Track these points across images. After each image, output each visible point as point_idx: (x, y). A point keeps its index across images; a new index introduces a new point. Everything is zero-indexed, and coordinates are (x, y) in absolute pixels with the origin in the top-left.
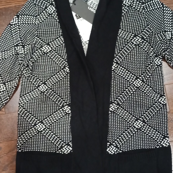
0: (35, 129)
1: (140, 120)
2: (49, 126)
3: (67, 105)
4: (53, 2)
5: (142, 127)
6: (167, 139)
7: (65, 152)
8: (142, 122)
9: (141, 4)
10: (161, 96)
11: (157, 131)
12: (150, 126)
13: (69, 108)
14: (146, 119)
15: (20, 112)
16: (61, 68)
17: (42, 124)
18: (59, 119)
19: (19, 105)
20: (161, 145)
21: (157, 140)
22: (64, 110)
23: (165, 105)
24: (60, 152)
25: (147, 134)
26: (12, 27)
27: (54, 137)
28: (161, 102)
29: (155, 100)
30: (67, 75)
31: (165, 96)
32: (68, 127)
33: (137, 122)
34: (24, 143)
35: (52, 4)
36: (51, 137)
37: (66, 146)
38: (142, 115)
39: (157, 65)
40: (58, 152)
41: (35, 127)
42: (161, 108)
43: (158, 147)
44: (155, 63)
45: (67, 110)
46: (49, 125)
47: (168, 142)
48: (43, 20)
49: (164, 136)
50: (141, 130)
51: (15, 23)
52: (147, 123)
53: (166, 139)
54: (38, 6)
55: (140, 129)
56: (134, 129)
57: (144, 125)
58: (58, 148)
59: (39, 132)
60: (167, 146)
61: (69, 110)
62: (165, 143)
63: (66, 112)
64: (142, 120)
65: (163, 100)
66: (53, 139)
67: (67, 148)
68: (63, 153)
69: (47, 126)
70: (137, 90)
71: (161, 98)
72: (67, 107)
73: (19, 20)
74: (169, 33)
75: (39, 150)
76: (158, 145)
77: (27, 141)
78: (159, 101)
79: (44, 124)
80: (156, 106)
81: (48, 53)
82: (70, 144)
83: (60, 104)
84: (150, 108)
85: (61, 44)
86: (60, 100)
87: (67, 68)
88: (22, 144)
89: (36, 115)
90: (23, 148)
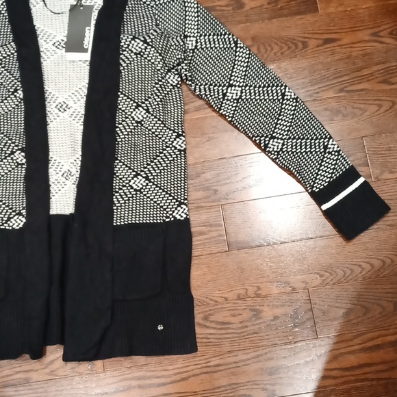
1: (141, 176)
3: (19, 149)
5: (144, 188)
6: (184, 207)
7: (14, 227)
8: (144, 179)
10: (178, 136)
11: (167, 193)
12: (157, 186)
13: (23, 154)
14: (152, 174)
16: (9, 92)
18: (6, 173)
20: (173, 217)
21: (168, 208)
22: (15, 158)
23: (182, 151)
24: (7, 228)
25: (152, 200)
28: (177, 146)
29: (167, 142)
31: (184, 136)
32: (21, 185)
33: (135, 179)
37: (17, 216)
38: (145, 168)
39: (172, 85)
40: (3, 227)
42: (177, 157)
43: (168, 220)
44: (169, 83)
45: (20, 159)
47: (185, 211)
49: (180, 202)
50: (142, 193)
52: (152, 180)
53: (182, 208)
55: (139, 191)
56: (131, 190)
57: (147, 184)
58: (2, 220)
60: (182, 219)
61: (22, 158)
62: (180, 213)
63: (17, 162)
64: (144, 175)
65: (179, 143)
67: (18, 220)
68: (11, 228)
70: (137, 126)
71: (178, 140)
72: (20, 154)
74: (192, 39)
76: (168, 217)
78: (174, 144)
80: (168, 153)
82: (24, 212)
83: (8, 148)
84: (159, 156)
85: (12, 54)
86: (7, 143)
87: (20, 92)
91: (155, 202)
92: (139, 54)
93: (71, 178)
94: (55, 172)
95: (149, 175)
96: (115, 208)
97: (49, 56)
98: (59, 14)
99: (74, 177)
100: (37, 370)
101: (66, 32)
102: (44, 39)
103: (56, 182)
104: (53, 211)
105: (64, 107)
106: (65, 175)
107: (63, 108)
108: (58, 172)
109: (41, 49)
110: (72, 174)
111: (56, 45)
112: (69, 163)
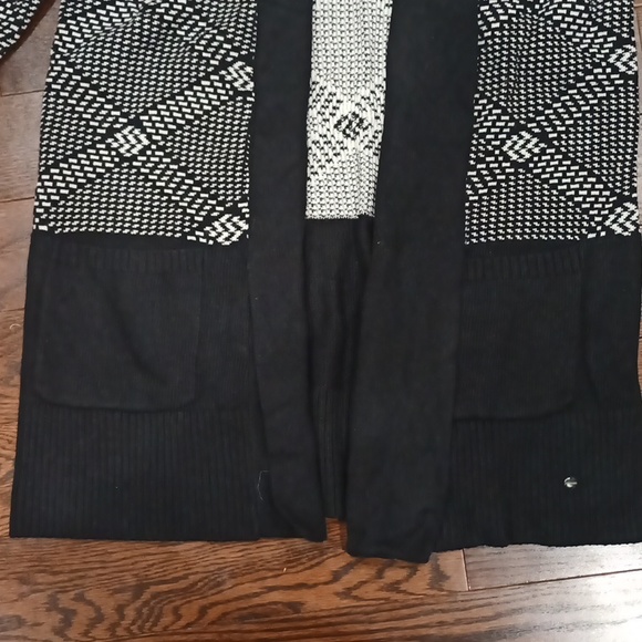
0: (108, 147)
1: (529, 131)
2: (164, 137)
3: (241, 58)
5: (536, 159)
6: (632, 207)
7: (220, 240)
8: (535, 140)
10: (620, 43)
11: (591, 174)
12: (566, 157)
13: (249, 69)
14: (554, 127)
15: (55, 79)
17: (137, 131)
18: (207, 112)
20: (606, 228)
21: (592, 208)
22: (229, 78)
23: (630, 77)
24: (201, 240)
25: (554, 186)
28: (618, 64)
29: (594, 54)
31: (634, 44)
32: (239, 145)
33: (515, 138)
34: (63, 197)
36: (170, 181)
37: (227, 216)
38: (538, 113)
40: (194, 238)
41: (110, 140)
42: (616, 91)
43: (591, 236)
45: (241, 81)
46: (166, 133)
47: (634, 218)
49: (620, 196)
50: (530, 171)
52: (555, 143)
53: (626, 209)
55: (525, 165)
56: (504, 165)
57: (543, 152)
58: (192, 221)
59: (123, 159)
60: (626, 234)
61: (246, 78)
62: (621, 220)
63: (233, 88)
64: (537, 130)
65: (624, 59)
66: (175, 190)
67: (229, 225)
68: (211, 242)
69: (154, 137)
71: (620, 51)
72: (242, 68)
75: (118, 231)
76: (591, 230)
77: (72, 191)
78: (611, 60)
79: (143, 130)
80: (596, 79)
82: (244, 207)
83: (214, 54)
84: (573, 87)
86: (213, 39)
88: (55, 203)
89: (115, 94)
90: (55, 220)
91: (562, 193)
93: (362, 133)
94: (320, 118)
95: (549, 130)
96: (466, 204)
99: (370, 132)
103: (322, 141)
104: (313, 212)
106: (344, 125)
108: (327, 116)
110: (365, 124)
112: (357, 99)
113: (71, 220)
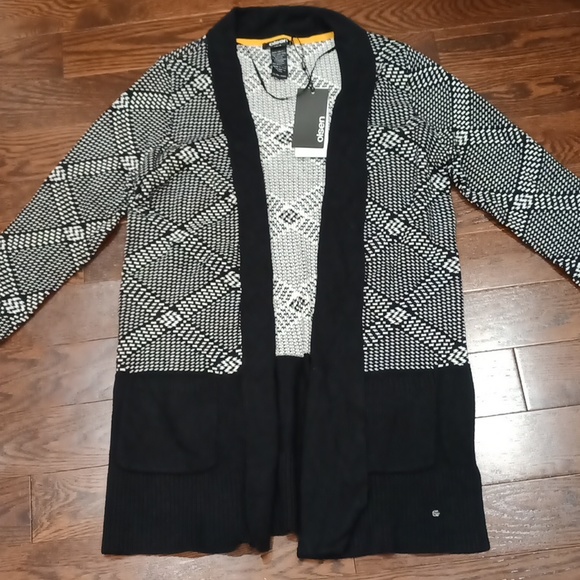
0: (158, 323)
1: (401, 307)
2: (191, 316)
3: (232, 269)
4: (209, 69)
5: (405, 323)
6: (463, 349)
7: (226, 371)
8: (404, 312)
9: (402, 72)
10: (450, 256)
11: (438, 330)
12: (423, 321)
13: (237, 275)
14: (415, 304)
15: (126, 288)
16: (218, 195)
17: (175, 314)
18: (214, 301)
19: (123, 274)
20: (448, 361)
21: (440, 349)
22: (226, 281)
23: (456, 275)
24: (217, 372)
25: (417, 339)
26: (114, 113)
27: (203, 340)
28: (449, 268)
29: (434, 264)
30: (232, 209)
31: (458, 256)
32: (235, 317)
33: (393, 311)
34: (134, 352)
35: (205, 72)
36: (196, 340)
37: (230, 358)
38: (405, 296)
39: (438, 190)
40: (211, 371)
41: (158, 319)
42: (449, 283)
43: (441, 366)
44: (434, 187)
45: (233, 282)
46: (191, 313)
47: (465, 355)
48: (183, 102)
49: (456, 342)
50: (402, 329)
51: (122, 106)
52: (416, 313)
53: (460, 350)
54: (175, 74)
55: (399, 326)
56: (387, 326)
57: (409, 318)
58: (210, 362)
59: (167, 329)
60: (460, 364)
61: (236, 280)
62: (457, 357)
63: (229, 286)
64: (405, 306)
65: (452, 265)
66: (199, 345)
67: (231, 363)
68: (221, 373)
69: (185, 316)
70: (393, 242)
71: (450, 260)
72: (233, 275)
73: (132, 102)
74: (462, 132)
76: (441, 362)
77: (139, 349)
78: (444, 266)
79: (179, 313)
80: (436, 277)
81: (190, 165)
82: (239, 352)
83: (217, 268)
84: (424, 281)
85: (222, 148)
86: (216, 260)
87: (232, 196)
88: (129, 356)
89: (161, 294)
90: (129, 365)
91: (422, 342)
92: (393, 150)
93: (304, 308)
94: (281, 301)
95: (412, 306)
96: (365, 349)
97: (271, 151)
98: (283, 99)
99: (309, 307)
100: (260, 570)
101: (293, 122)
102: (264, 130)
103: (283, 313)
104: (280, 352)
105: (292, 216)
106: (295, 304)
107: (290, 217)
108: (285, 300)
109: (260, 144)
110: (306, 302)
111: (280, 138)
112: (300, 289)
113: (139, 365)
